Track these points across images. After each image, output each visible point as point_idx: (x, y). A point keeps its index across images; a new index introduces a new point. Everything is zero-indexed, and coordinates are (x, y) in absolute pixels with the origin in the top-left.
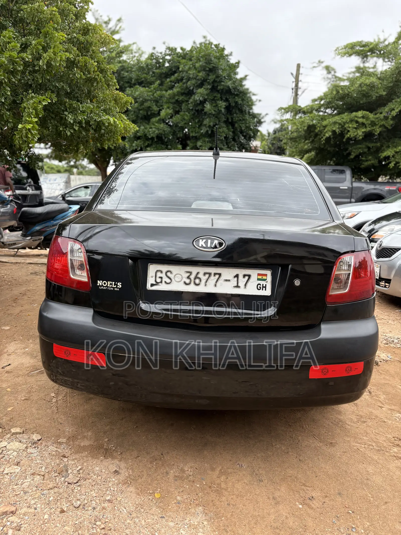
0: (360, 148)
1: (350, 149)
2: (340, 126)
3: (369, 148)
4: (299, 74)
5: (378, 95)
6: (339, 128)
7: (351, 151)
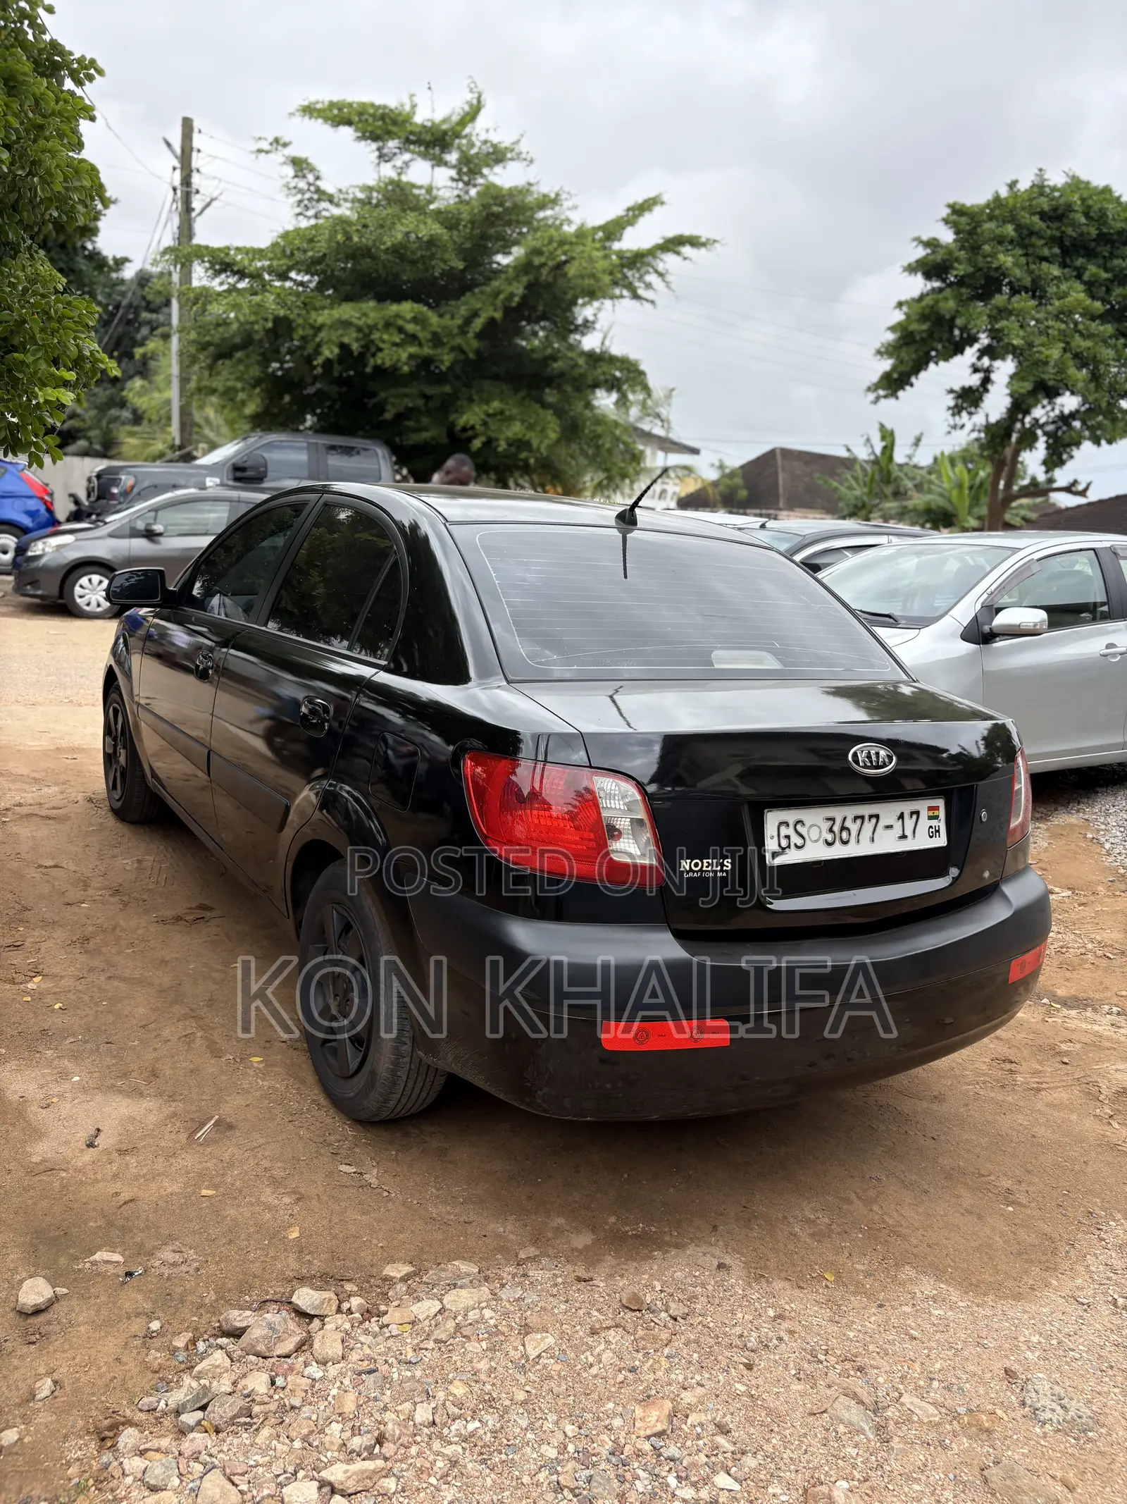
0: (406, 395)
1: (383, 395)
2: (360, 335)
3: (427, 398)
4: (191, 149)
5: (447, 268)
6: (357, 340)
7: (386, 400)
